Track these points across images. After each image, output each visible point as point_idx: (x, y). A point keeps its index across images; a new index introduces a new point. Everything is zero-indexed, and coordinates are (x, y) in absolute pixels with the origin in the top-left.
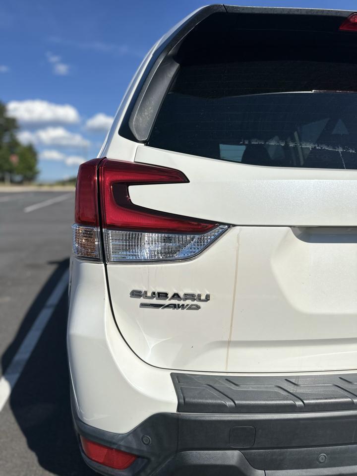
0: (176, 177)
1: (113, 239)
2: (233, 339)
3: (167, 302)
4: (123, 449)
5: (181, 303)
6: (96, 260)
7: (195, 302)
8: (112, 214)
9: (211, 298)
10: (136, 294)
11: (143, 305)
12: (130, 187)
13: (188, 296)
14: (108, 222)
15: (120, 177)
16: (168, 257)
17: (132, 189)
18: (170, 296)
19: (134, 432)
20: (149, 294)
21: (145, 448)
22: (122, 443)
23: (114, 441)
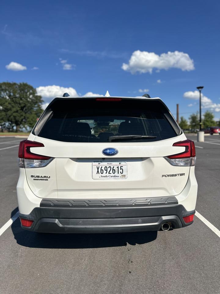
0: (41, 145)
1: (26, 162)
2: (58, 189)
3: (40, 178)
4: (28, 219)
5: (43, 178)
6: (22, 167)
7: (47, 178)
8: (26, 155)
9: (51, 177)
10: (32, 176)
11: (34, 179)
12: (30, 148)
13: (45, 177)
14: (25, 157)
15: (29, 145)
16: (40, 166)
17: (31, 148)
18: (40, 177)
19: (31, 214)
20: (35, 176)
21: (33, 218)
22: (28, 217)
23: (26, 217)
